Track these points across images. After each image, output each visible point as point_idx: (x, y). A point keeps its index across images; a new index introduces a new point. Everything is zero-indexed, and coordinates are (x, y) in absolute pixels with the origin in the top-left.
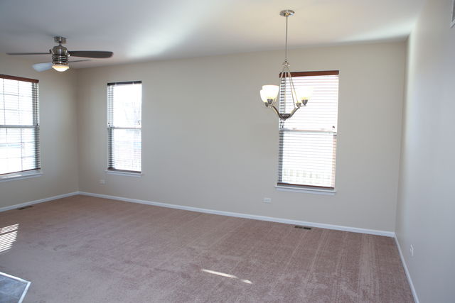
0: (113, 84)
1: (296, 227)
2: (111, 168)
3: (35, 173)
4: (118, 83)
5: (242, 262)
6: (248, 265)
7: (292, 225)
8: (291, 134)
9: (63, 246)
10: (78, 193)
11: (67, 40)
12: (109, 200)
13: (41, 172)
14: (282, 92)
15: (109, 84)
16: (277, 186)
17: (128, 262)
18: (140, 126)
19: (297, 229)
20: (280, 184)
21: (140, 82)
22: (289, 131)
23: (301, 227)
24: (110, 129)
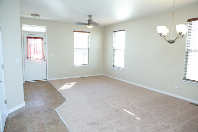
0: (115, 32)
1: (191, 103)
2: (113, 66)
3: (87, 65)
4: (117, 31)
5: (146, 112)
6: (147, 114)
7: (189, 102)
8: (193, 53)
9: (85, 91)
10: (103, 74)
11: (92, 16)
12: (112, 78)
13: (89, 65)
14: (190, 30)
15: (114, 32)
16: (182, 80)
17: (100, 101)
18: (124, 49)
19: (191, 104)
20: (185, 79)
21: (125, 30)
22: (191, 51)
23: (193, 104)
24: (114, 50)
